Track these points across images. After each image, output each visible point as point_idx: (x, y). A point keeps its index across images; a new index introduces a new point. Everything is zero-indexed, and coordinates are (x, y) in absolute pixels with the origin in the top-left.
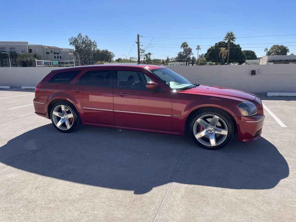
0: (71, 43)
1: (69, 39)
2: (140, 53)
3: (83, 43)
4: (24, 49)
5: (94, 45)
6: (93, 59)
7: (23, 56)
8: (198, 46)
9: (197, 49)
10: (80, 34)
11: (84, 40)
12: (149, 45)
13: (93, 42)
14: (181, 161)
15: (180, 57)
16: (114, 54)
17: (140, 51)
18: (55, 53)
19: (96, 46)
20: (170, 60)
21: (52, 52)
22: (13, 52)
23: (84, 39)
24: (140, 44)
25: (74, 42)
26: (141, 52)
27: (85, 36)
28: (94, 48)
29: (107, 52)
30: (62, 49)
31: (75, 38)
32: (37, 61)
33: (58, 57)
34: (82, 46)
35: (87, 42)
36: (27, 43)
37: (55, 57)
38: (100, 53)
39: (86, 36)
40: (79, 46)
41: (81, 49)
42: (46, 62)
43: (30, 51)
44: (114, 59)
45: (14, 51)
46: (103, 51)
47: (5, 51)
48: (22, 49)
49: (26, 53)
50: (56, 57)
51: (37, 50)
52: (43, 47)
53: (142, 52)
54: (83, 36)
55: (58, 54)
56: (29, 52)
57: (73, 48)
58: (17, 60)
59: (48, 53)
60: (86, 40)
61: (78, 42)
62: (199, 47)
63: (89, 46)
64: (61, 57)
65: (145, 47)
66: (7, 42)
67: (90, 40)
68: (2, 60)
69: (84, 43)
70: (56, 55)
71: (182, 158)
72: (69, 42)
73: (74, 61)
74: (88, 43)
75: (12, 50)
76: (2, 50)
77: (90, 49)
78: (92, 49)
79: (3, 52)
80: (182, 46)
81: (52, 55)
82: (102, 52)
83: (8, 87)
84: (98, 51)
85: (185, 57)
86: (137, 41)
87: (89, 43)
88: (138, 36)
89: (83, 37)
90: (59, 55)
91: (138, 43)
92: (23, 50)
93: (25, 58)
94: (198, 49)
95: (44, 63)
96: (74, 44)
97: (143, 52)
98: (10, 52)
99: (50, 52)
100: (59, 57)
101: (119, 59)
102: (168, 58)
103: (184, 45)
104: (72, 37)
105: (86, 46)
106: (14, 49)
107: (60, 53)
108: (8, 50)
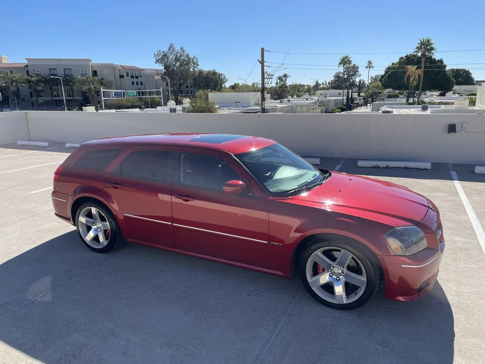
0: (157, 61)
1: (155, 54)
2: (266, 80)
3: (177, 60)
4: (85, 71)
5: (194, 63)
6: (192, 85)
7: (83, 82)
8: (370, 62)
9: (367, 67)
10: (171, 46)
11: (179, 55)
12: (280, 66)
13: (192, 57)
14: (274, 336)
15: (337, 81)
16: (226, 78)
17: (265, 76)
18: (132, 77)
19: (198, 65)
20: (321, 86)
21: (128, 75)
22: (68, 76)
23: (177, 53)
24: (265, 64)
25: (162, 59)
26: (266, 78)
27: (179, 49)
28: (194, 68)
29: (214, 73)
30: (144, 70)
31: (163, 52)
32: (103, 92)
33: (137, 84)
34: (175, 65)
35: (182, 58)
36: (90, 60)
37: (133, 83)
38: (204, 75)
39: (182, 49)
40: (170, 66)
41: (173, 70)
42: (118, 92)
43: (95, 73)
44: (227, 85)
45: (70, 73)
46: (209, 72)
47: (55, 73)
48: (82, 70)
49: (88, 78)
50: (135, 83)
51: (106, 72)
52: (113, 67)
53: (268, 77)
54: (177, 48)
55: (137, 77)
56: (93, 76)
57: (161, 67)
58: (75, 88)
59: (122, 77)
60: (181, 56)
61: (167, 59)
62: (371, 64)
63: (185, 65)
64: (142, 83)
65: (274, 68)
66: (59, 60)
67: (188, 56)
68: (51, 88)
69: (179, 61)
70: (135, 80)
71: (278, 329)
72: (155, 58)
73: (161, 90)
74: (184, 60)
75: (67, 73)
76: (52, 72)
77: (188, 69)
78: (191, 70)
79: (53, 75)
80: (340, 63)
81: (127, 80)
82: (206, 74)
83: (46, 144)
84: (201, 72)
85: (347, 80)
86: (260, 60)
87: (186, 59)
88: (263, 50)
89: (176, 50)
90: (139, 80)
91: (262, 62)
92: (84, 73)
93: (86, 85)
94: (370, 67)
95: (115, 95)
96: (162, 63)
97: (271, 78)
98: (63, 76)
99: (125, 76)
100: (140, 84)
101: (235, 84)
102: (317, 83)
103: (345, 61)
104: (160, 51)
105: (181, 65)
106: (70, 70)
107: (141, 76)
108: (60, 73)
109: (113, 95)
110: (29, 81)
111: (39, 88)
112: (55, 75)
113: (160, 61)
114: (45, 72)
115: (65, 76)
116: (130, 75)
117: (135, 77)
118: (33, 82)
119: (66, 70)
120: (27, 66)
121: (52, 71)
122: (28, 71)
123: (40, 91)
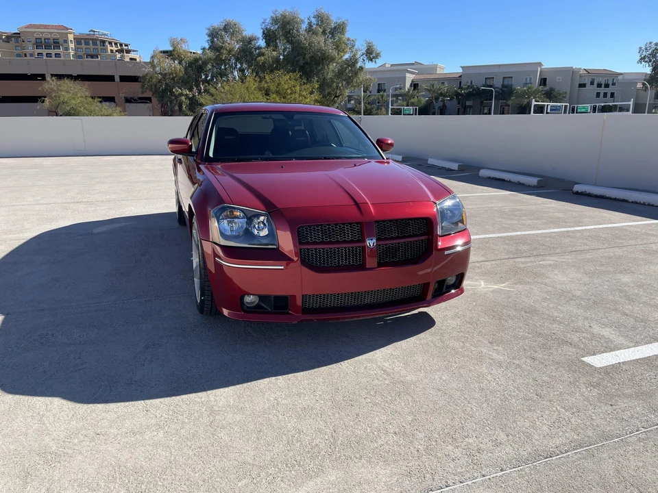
0: (642, 59)
1: (640, 48)
4: (530, 79)
7: (522, 95)
18: (599, 85)
21: (592, 83)
22: (507, 86)
25: (653, 55)
30: (621, 74)
32: (535, 105)
33: (605, 95)
36: (540, 64)
37: (598, 95)
42: (556, 106)
43: (543, 81)
45: (510, 83)
47: (492, 84)
48: (526, 79)
49: (529, 88)
50: (602, 95)
51: (559, 79)
55: (607, 86)
56: (540, 85)
57: (647, 69)
59: (582, 85)
64: (612, 95)
66: (499, 65)
68: (482, 103)
70: (602, 90)
72: (639, 55)
73: (631, 103)
75: (506, 83)
76: (488, 83)
79: (487, 86)
81: (591, 90)
90: (609, 91)
92: (528, 81)
93: (526, 98)
95: (551, 110)
96: (650, 61)
98: (500, 87)
99: (588, 84)
100: (609, 95)
104: (651, 43)
106: (510, 79)
107: (614, 84)
108: (498, 83)
109: (549, 111)
110: (458, 94)
111: (468, 103)
112: (491, 86)
113: (646, 60)
114: (479, 83)
115: (503, 86)
116: (596, 83)
117: (603, 86)
118: (462, 95)
119: (506, 79)
120: (460, 76)
121: (488, 81)
122: (460, 82)
123: (470, 107)
